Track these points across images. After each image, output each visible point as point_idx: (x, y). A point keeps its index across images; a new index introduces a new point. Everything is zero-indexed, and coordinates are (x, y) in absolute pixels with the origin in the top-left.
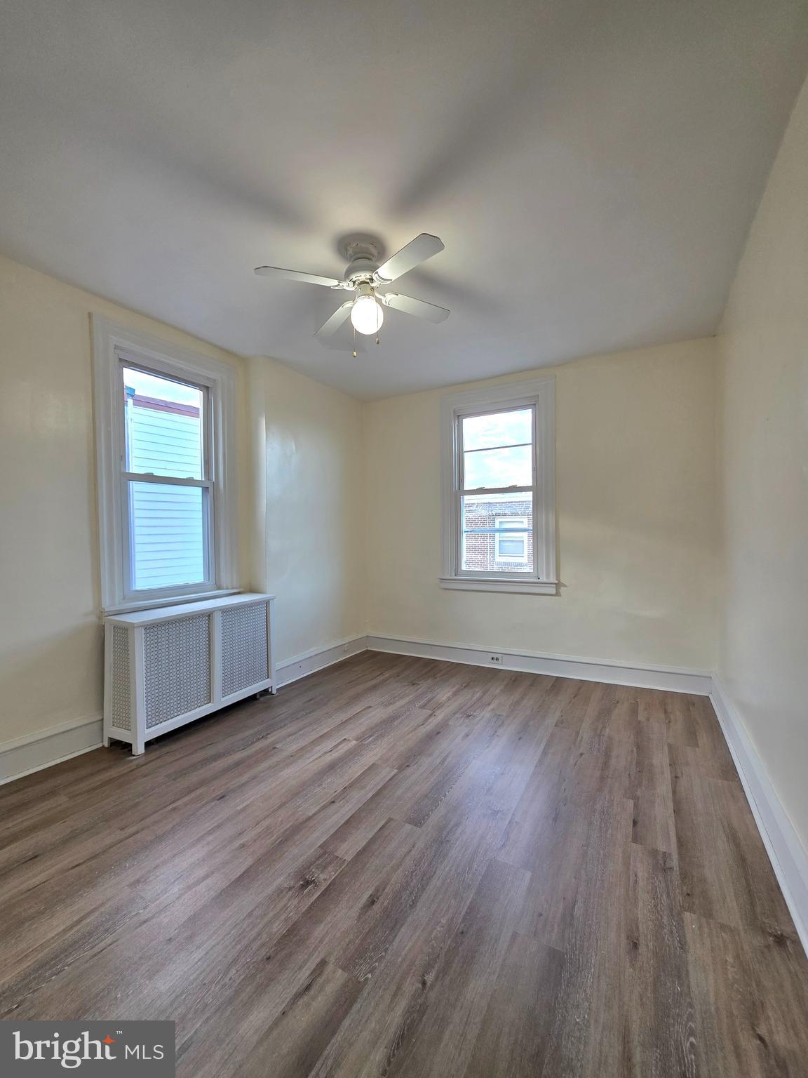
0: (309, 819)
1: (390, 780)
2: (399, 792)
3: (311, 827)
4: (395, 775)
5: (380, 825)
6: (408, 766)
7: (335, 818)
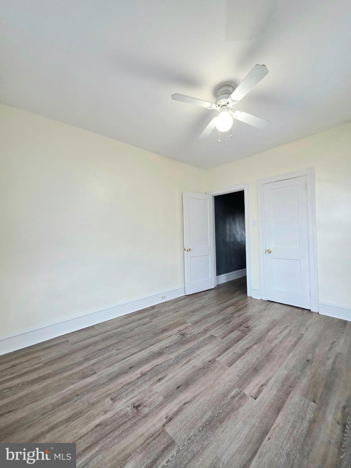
0: (255, 344)
1: (220, 355)
2: (217, 348)
3: (253, 341)
4: (218, 357)
5: (226, 338)
6: (210, 361)
7: (245, 342)
